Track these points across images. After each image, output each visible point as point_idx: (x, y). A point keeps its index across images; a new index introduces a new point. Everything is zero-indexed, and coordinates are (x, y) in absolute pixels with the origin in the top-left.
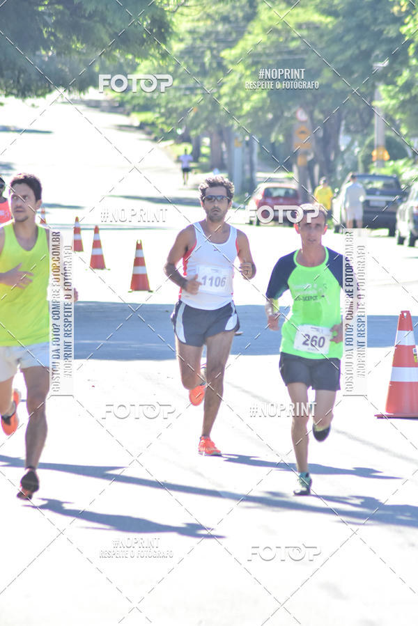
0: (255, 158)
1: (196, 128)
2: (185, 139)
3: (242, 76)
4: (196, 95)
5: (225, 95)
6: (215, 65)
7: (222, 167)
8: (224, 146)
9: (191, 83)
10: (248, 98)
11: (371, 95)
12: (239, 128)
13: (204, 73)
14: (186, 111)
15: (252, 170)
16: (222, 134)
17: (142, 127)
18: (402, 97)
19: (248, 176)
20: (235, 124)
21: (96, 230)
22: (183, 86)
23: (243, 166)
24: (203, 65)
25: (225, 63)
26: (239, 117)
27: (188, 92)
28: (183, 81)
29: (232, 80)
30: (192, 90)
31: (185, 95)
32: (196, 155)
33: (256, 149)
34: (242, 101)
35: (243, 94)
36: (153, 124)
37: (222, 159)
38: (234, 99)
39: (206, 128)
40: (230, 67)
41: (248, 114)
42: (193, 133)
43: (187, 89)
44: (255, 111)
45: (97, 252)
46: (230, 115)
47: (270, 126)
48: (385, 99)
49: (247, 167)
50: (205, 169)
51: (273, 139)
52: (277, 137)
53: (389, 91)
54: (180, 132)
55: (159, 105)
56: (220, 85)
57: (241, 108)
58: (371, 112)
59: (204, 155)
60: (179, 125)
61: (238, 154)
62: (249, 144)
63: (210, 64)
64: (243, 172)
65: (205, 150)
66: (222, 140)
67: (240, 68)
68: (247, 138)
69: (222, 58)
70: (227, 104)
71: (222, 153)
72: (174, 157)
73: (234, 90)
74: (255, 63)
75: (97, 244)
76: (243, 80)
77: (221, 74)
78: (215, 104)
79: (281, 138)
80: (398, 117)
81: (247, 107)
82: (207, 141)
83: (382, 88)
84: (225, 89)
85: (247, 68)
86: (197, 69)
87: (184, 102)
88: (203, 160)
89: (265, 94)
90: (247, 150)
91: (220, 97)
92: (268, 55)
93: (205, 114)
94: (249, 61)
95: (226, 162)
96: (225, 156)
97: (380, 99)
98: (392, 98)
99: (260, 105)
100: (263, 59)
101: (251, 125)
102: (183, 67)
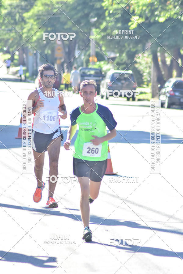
0: (38, 61)
1: (12, 47)
2: (7, 52)
3: (32, 25)
4: (12, 33)
5: (25, 33)
6: (21, 20)
7: (24, 64)
8: (25, 56)
9: (10, 27)
10: (35, 34)
11: (89, 33)
12: (31, 48)
13: (16, 23)
14: (8, 39)
15: (37, 66)
16: (24, 50)
18: (103, 34)
19: (35, 68)
20: (29, 46)
22: (7, 29)
23: (33, 64)
24: (15, 20)
25: (25, 19)
26: (31, 43)
27: (9, 32)
28: (6, 27)
29: (28, 26)
30: (10, 31)
31: (7, 33)
32: (12, 59)
33: (39, 56)
35: (33, 33)
37: (24, 61)
38: (29, 34)
39: (17, 47)
40: (27, 21)
41: (35, 41)
42: (11, 50)
43: (8, 30)
44: (38, 40)
46: (27, 42)
47: (45, 47)
48: (95, 35)
49: (35, 65)
50: (16, 65)
51: (46, 52)
52: (48, 51)
53: (97, 32)
54: (5, 49)
56: (22, 28)
57: (32, 39)
58: (89, 40)
59: (16, 59)
60: (5, 46)
61: (31, 59)
62: (35, 54)
63: (19, 19)
64: (33, 67)
65: (16, 57)
66: (24, 52)
67: (32, 21)
68: (35, 52)
69: (24, 17)
70: (26, 37)
71: (24, 58)
72: (3, 60)
73: (29, 31)
74: (38, 19)
76: (33, 26)
77: (23, 24)
78: (21, 37)
79: (50, 52)
80: (101, 43)
81: (35, 38)
82: (17, 53)
83: (94, 30)
84: (25, 30)
85: (35, 21)
86: (12, 21)
87: (7, 36)
88: (16, 62)
90: (35, 57)
91: (23, 34)
92: (44, 16)
93: (16, 41)
94: (36, 18)
95: (26, 62)
96: (25, 60)
97: (93, 35)
98: (98, 34)
99: (40, 37)
100: (42, 17)
101: (36, 46)
102: (6, 21)
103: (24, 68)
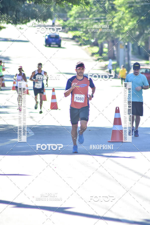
0: (130, 54)
1: (101, 39)
2: (95, 44)
3: (124, 13)
4: (101, 22)
5: (115, 22)
6: (110, 8)
7: (113, 58)
8: (115, 48)
9: (98, 16)
10: (127, 24)
12: (122, 39)
13: (105, 12)
15: (129, 59)
16: (114, 42)
17: (74, 38)
19: (127, 63)
20: (121, 37)
21: (53, 90)
22: (95, 18)
23: (124, 57)
24: (105, 8)
25: (115, 7)
26: (123, 33)
27: (97, 21)
28: (94, 16)
29: (119, 15)
31: (96, 23)
32: (101, 52)
33: (131, 49)
34: (124, 25)
35: (124, 22)
36: (79, 37)
37: (114, 54)
38: (120, 25)
39: (106, 39)
40: (118, 8)
41: (127, 32)
42: (99, 42)
43: (97, 19)
44: (130, 30)
45: (54, 101)
46: (118, 32)
47: (138, 38)
49: (126, 58)
50: (105, 59)
51: (139, 43)
52: (141, 43)
54: (93, 41)
55: (82, 27)
56: (113, 17)
57: (123, 29)
59: (105, 53)
60: (93, 38)
61: (122, 52)
62: (127, 47)
63: (108, 7)
64: (125, 61)
65: (105, 50)
66: (114, 45)
67: (123, 9)
68: (126, 44)
69: (114, 4)
70: (116, 27)
71: (114, 51)
72: (90, 53)
73: (120, 20)
74: (130, 7)
75: (54, 97)
76: (124, 15)
77: (113, 12)
79: (143, 44)
81: (126, 28)
82: (106, 45)
84: (116, 20)
85: (126, 9)
86: (101, 10)
88: (104, 55)
89: (135, 22)
90: (126, 50)
91: (113, 24)
92: (137, 3)
94: (128, 5)
95: (116, 56)
96: (115, 53)
99: (133, 27)
100: (135, 4)
101: (128, 37)
102: (94, 9)
103: (114, 62)
